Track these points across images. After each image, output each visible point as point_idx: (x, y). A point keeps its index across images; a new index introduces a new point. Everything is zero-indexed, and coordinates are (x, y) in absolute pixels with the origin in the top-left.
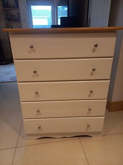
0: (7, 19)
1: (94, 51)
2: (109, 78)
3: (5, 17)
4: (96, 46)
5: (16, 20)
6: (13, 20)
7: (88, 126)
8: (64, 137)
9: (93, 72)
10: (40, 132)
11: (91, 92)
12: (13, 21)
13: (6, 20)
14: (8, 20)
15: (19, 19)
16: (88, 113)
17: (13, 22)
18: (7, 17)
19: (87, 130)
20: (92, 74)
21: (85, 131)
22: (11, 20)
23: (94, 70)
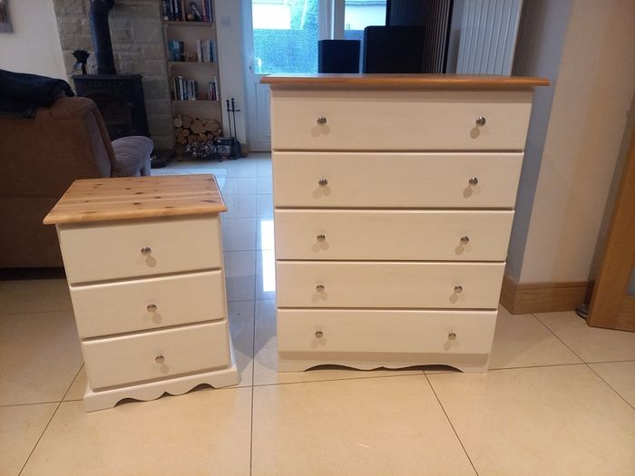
0: (167, 15)
1: (475, 134)
2: (513, 205)
3: (161, 7)
4: (482, 122)
5: (196, 19)
6: (189, 17)
7: (452, 335)
8: (382, 369)
9: (472, 187)
10: (319, 348)
11: (465, 240)
12: (187, 20)
13: (166, 18)
14: (170, 19)
15: (207, 15)
16: (453, 299)
17: (188, 23)
18: (168, 10)
19: (447, 346)
20: (467, 193)
21: (441, 350)
22: (181, 19)
23: (474, 182)
